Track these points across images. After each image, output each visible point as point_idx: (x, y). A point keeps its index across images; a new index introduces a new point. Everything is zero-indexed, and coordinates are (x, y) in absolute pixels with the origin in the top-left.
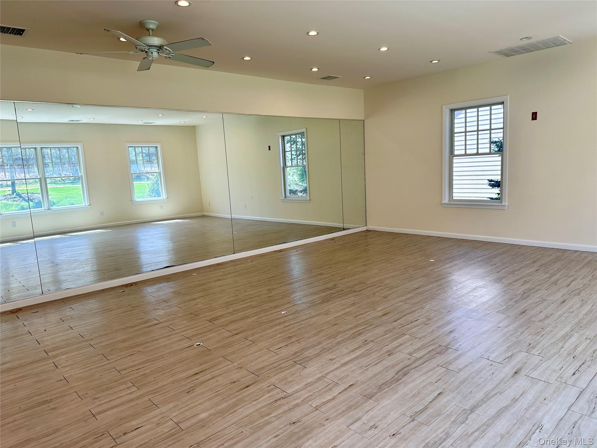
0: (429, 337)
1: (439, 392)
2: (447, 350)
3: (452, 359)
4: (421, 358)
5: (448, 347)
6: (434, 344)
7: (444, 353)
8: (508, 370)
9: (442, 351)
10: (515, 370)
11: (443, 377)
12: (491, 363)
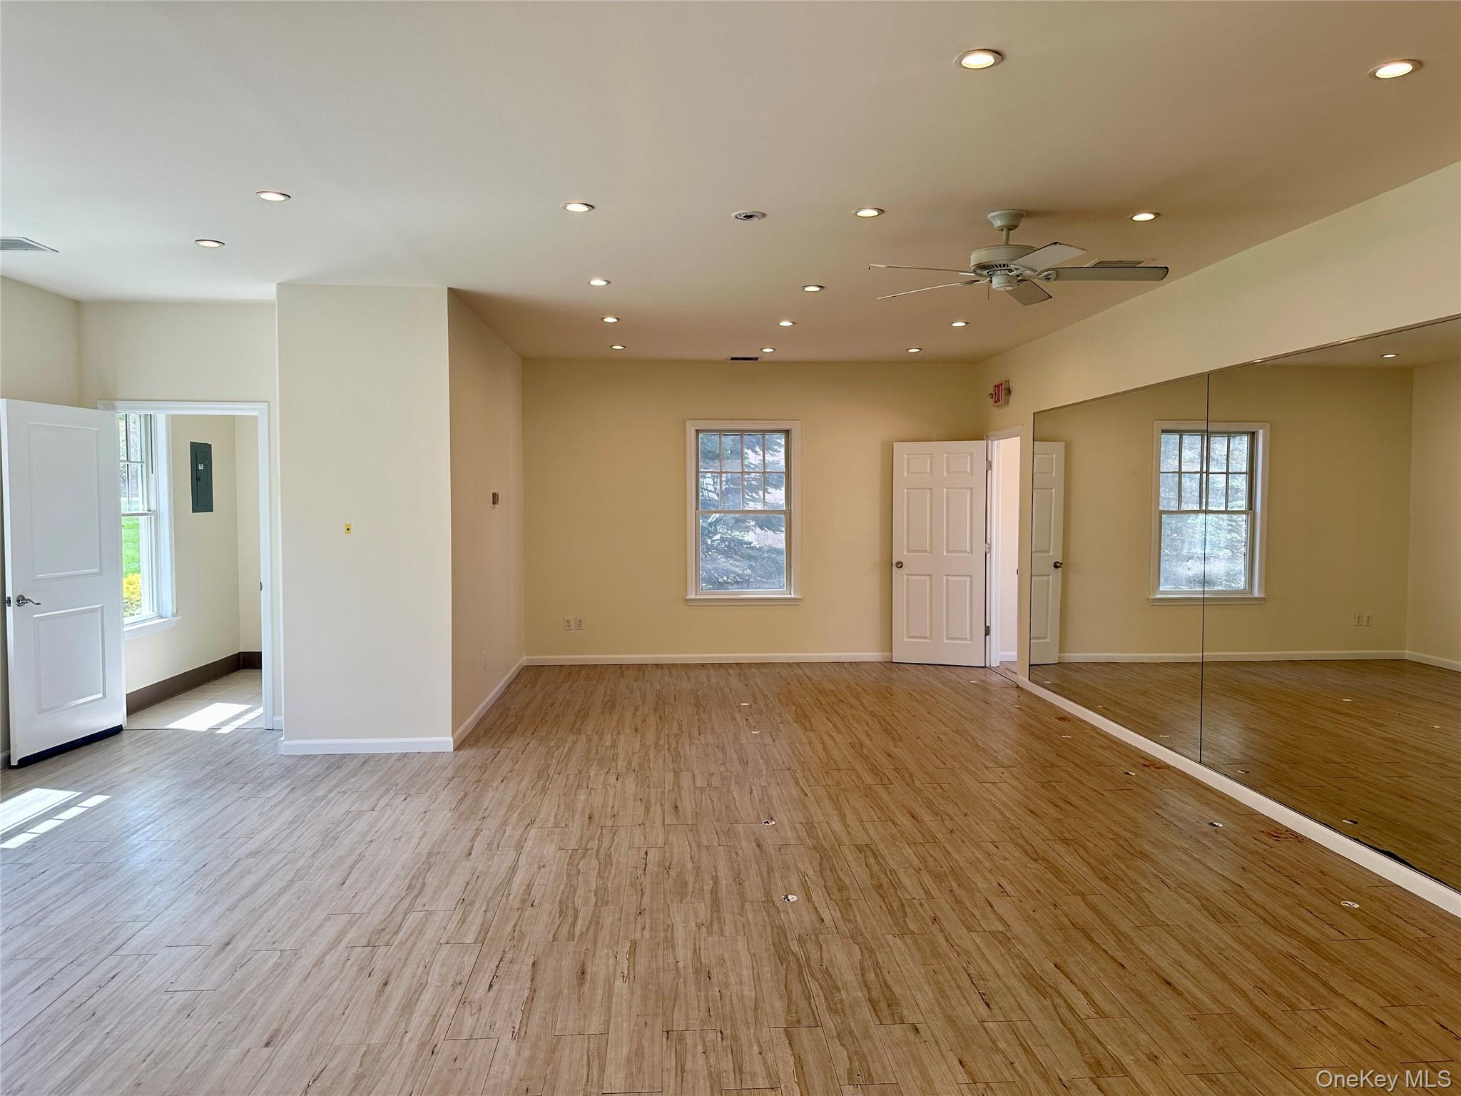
0: (424, 954)
1: (345, 885)
2: (369, 942)
3: (350, 928)
4: (405, 915)
5: (370, 948)
6: (402, 943)
7: (372, 934)
8: (240, 946)
9: (377, 937)
10: (229, 947)
11: (350, 903)
12: (275, 946)
